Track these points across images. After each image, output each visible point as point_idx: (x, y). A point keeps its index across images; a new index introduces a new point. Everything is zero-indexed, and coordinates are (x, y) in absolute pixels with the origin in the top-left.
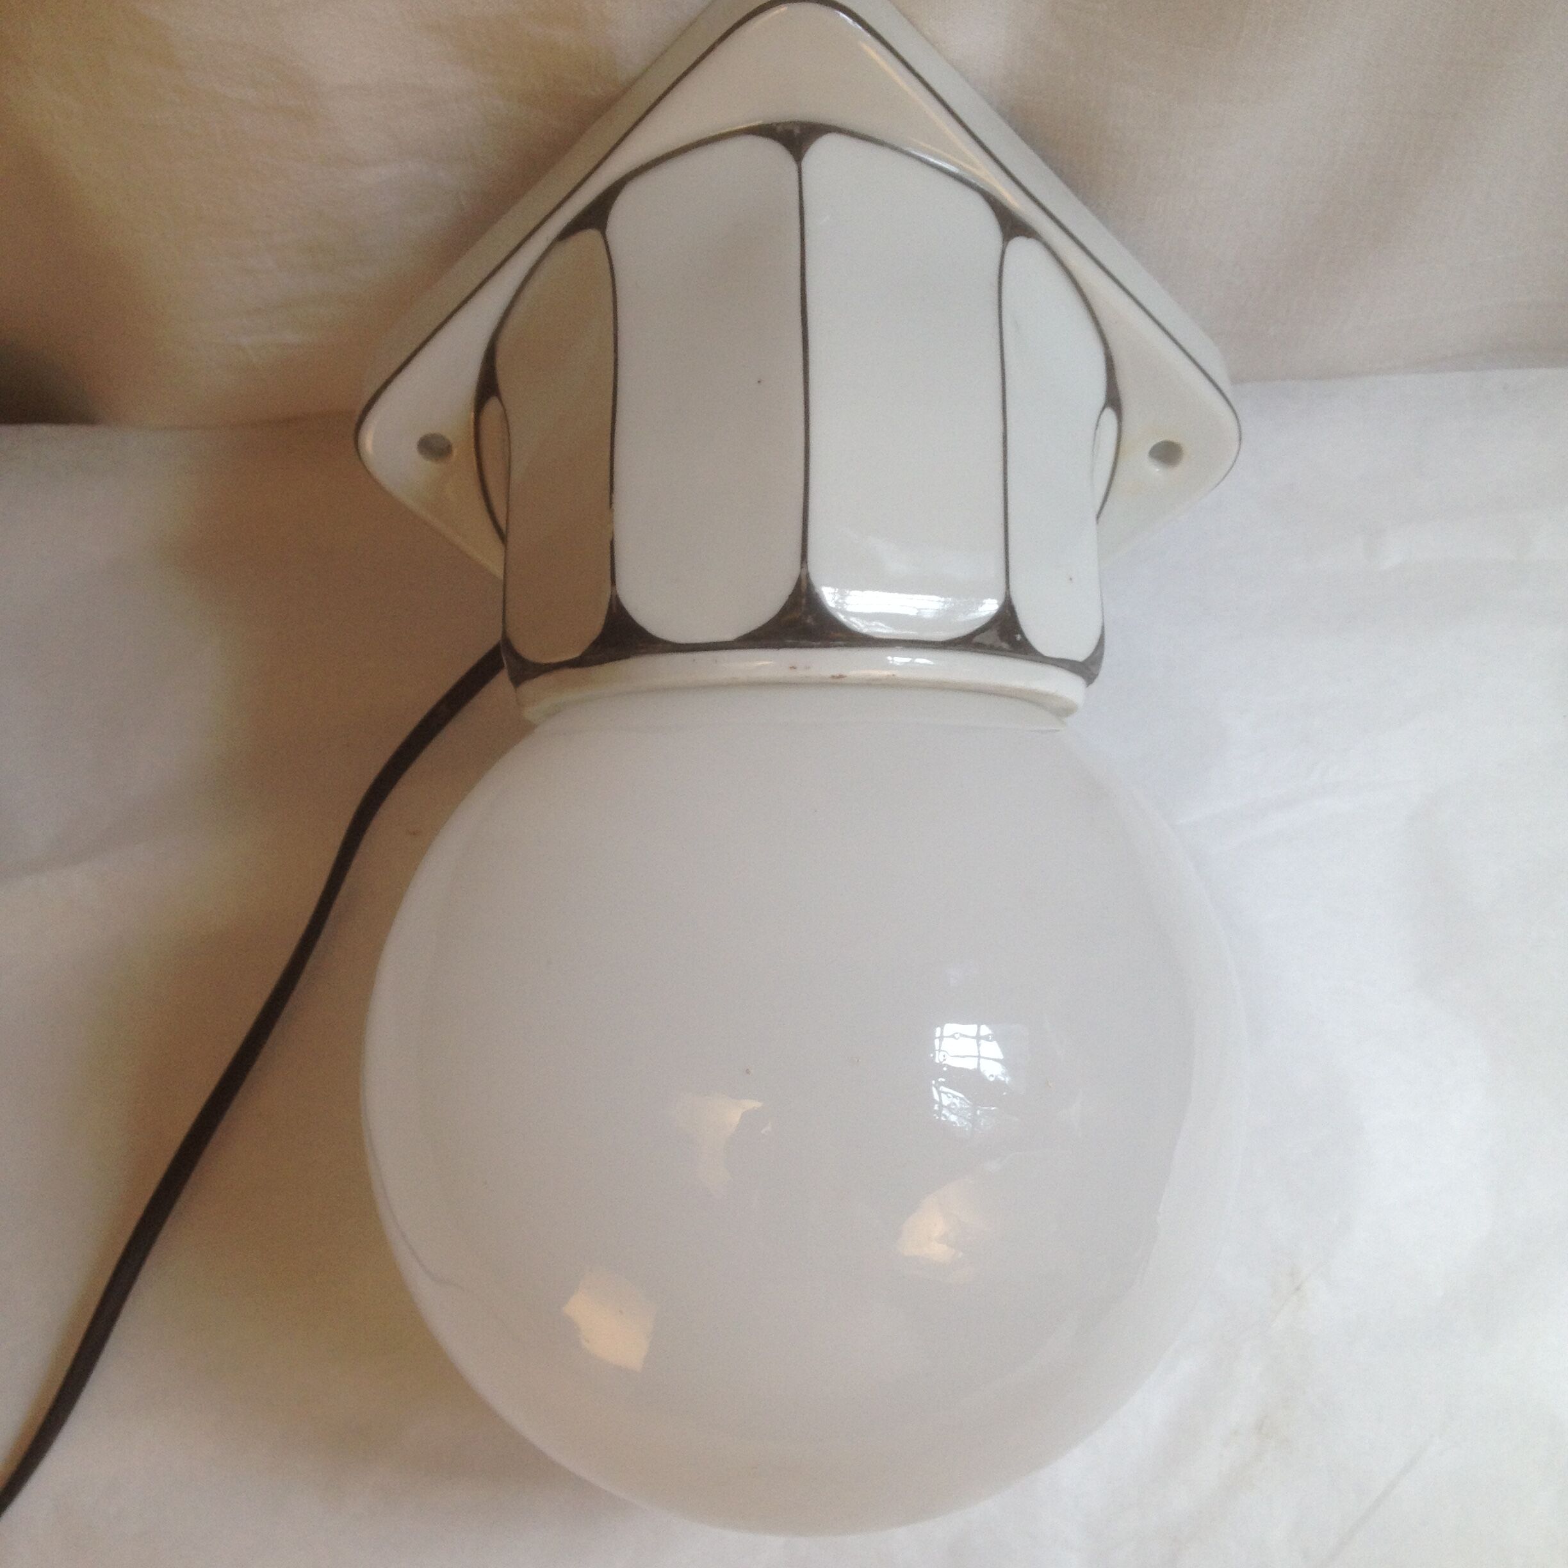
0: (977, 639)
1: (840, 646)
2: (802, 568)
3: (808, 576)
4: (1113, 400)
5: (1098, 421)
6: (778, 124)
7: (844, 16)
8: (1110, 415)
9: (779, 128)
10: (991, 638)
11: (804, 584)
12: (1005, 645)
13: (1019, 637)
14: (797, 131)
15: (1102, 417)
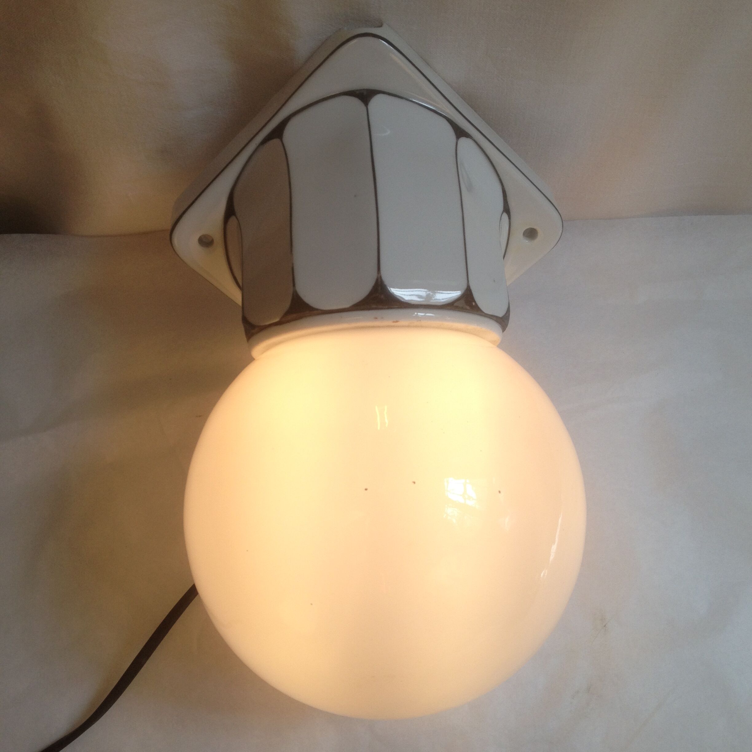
0: (455, 304)
1: (396, 308)
2: (378, 274)
3: (381, 277)
4: (507, 210)
5: (501, 217)
6: (357, 90)
7: (384, 42)
8: (505, 216)
9: (358, 92)
10: (462, 304)
11: (379, 280)
12: (468, 308)
13: (474, 304)
14: (365, 93)
15: (502, 215)
